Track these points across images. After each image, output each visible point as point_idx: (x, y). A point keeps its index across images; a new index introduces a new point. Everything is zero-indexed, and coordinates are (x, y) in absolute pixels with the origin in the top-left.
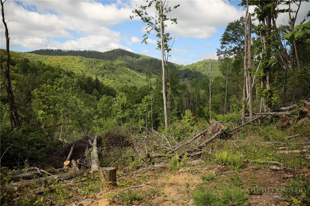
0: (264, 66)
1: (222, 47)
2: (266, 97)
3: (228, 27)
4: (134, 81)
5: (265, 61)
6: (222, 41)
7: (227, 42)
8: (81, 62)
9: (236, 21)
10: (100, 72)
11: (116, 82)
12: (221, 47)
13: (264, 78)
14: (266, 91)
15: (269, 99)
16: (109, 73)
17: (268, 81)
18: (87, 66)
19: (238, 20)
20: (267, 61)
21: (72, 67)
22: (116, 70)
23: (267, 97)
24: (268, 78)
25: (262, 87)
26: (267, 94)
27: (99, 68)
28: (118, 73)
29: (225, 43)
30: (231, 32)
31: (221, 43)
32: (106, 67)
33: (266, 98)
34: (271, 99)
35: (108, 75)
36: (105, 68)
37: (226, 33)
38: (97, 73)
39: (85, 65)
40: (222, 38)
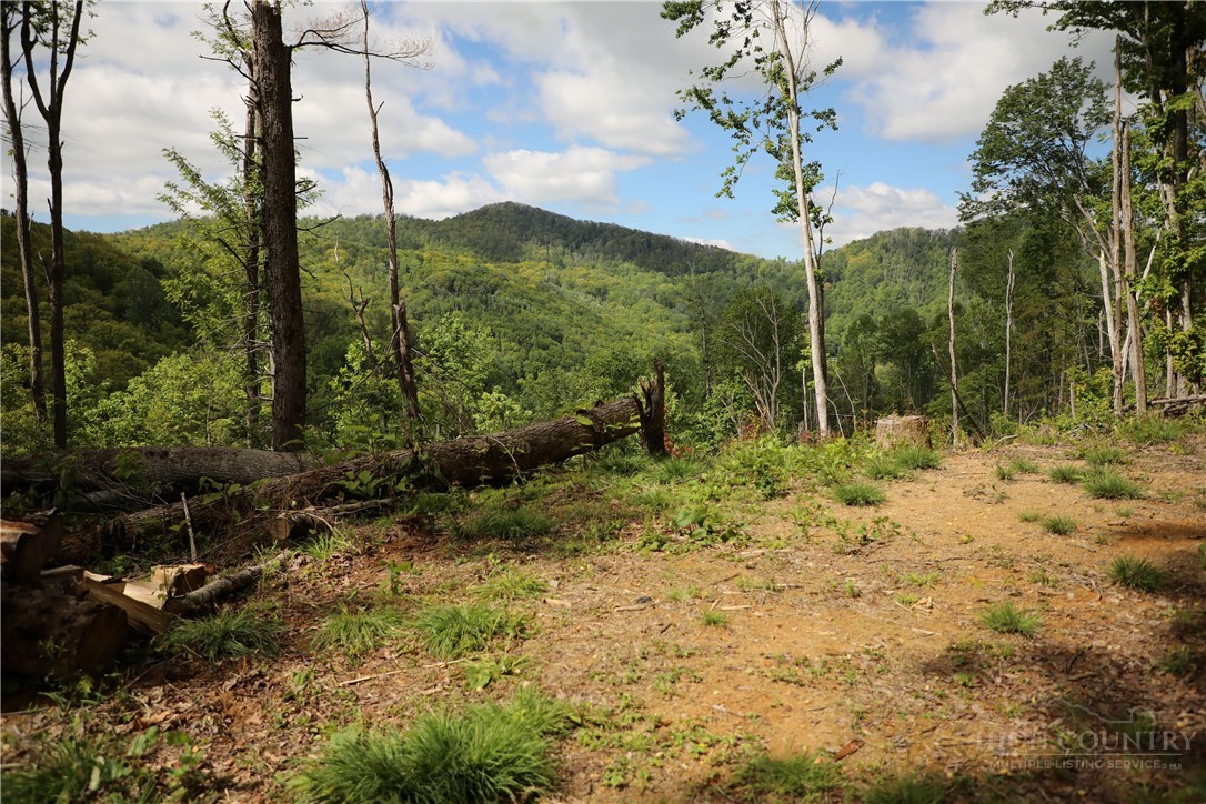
0: (1174, 267)
1: (981, 186)
2: (1182, 353)
3: (1002, 103)
4: (578, 337)
5: (1176, 254)
6: (978, 161)
7: (998, 163)
8: (353, 264)
9: (1037, 80)
10: (434, 302)
11: (503, 345)
12: (974, 185)
13: (1175, 302)
14: (1182, 337)
15: (1191, 360)
16: (469, 307)
17: (1187, 310)
18: (377, 280)
19: (1042, 78)
20: (1182, 254)
21: (314, 290)
22: (499, 295)
23: (1187, 352)
24: (1185, 300)
25: (1169, 327)
26: (1186, 346)
27: (426, 287)
28: (510, 307)
29: (994, 169)
30: (1016, 125)
31: (976, 170)
32: (457, 284)
33: (1183, 357)
34: (1198, 358)
35: (465, 316)
36: (451, 289)
37: (993, 128)
38: (419, 309)
39: (370, 277)
40: (977, 148)
